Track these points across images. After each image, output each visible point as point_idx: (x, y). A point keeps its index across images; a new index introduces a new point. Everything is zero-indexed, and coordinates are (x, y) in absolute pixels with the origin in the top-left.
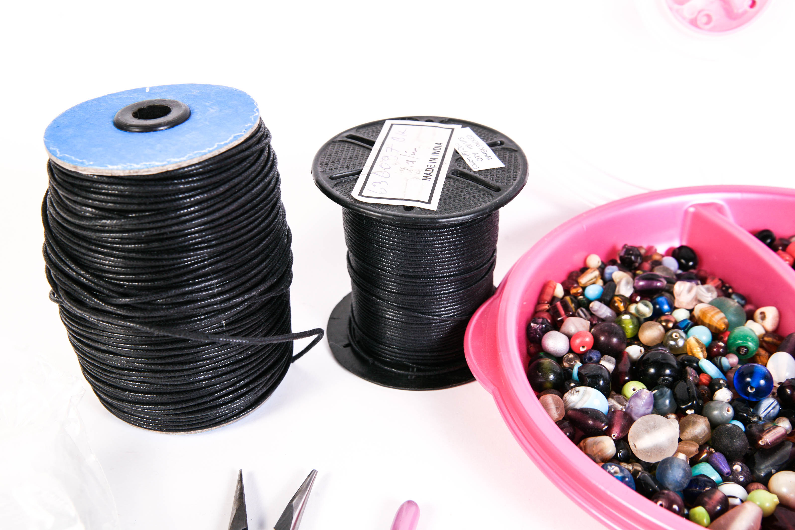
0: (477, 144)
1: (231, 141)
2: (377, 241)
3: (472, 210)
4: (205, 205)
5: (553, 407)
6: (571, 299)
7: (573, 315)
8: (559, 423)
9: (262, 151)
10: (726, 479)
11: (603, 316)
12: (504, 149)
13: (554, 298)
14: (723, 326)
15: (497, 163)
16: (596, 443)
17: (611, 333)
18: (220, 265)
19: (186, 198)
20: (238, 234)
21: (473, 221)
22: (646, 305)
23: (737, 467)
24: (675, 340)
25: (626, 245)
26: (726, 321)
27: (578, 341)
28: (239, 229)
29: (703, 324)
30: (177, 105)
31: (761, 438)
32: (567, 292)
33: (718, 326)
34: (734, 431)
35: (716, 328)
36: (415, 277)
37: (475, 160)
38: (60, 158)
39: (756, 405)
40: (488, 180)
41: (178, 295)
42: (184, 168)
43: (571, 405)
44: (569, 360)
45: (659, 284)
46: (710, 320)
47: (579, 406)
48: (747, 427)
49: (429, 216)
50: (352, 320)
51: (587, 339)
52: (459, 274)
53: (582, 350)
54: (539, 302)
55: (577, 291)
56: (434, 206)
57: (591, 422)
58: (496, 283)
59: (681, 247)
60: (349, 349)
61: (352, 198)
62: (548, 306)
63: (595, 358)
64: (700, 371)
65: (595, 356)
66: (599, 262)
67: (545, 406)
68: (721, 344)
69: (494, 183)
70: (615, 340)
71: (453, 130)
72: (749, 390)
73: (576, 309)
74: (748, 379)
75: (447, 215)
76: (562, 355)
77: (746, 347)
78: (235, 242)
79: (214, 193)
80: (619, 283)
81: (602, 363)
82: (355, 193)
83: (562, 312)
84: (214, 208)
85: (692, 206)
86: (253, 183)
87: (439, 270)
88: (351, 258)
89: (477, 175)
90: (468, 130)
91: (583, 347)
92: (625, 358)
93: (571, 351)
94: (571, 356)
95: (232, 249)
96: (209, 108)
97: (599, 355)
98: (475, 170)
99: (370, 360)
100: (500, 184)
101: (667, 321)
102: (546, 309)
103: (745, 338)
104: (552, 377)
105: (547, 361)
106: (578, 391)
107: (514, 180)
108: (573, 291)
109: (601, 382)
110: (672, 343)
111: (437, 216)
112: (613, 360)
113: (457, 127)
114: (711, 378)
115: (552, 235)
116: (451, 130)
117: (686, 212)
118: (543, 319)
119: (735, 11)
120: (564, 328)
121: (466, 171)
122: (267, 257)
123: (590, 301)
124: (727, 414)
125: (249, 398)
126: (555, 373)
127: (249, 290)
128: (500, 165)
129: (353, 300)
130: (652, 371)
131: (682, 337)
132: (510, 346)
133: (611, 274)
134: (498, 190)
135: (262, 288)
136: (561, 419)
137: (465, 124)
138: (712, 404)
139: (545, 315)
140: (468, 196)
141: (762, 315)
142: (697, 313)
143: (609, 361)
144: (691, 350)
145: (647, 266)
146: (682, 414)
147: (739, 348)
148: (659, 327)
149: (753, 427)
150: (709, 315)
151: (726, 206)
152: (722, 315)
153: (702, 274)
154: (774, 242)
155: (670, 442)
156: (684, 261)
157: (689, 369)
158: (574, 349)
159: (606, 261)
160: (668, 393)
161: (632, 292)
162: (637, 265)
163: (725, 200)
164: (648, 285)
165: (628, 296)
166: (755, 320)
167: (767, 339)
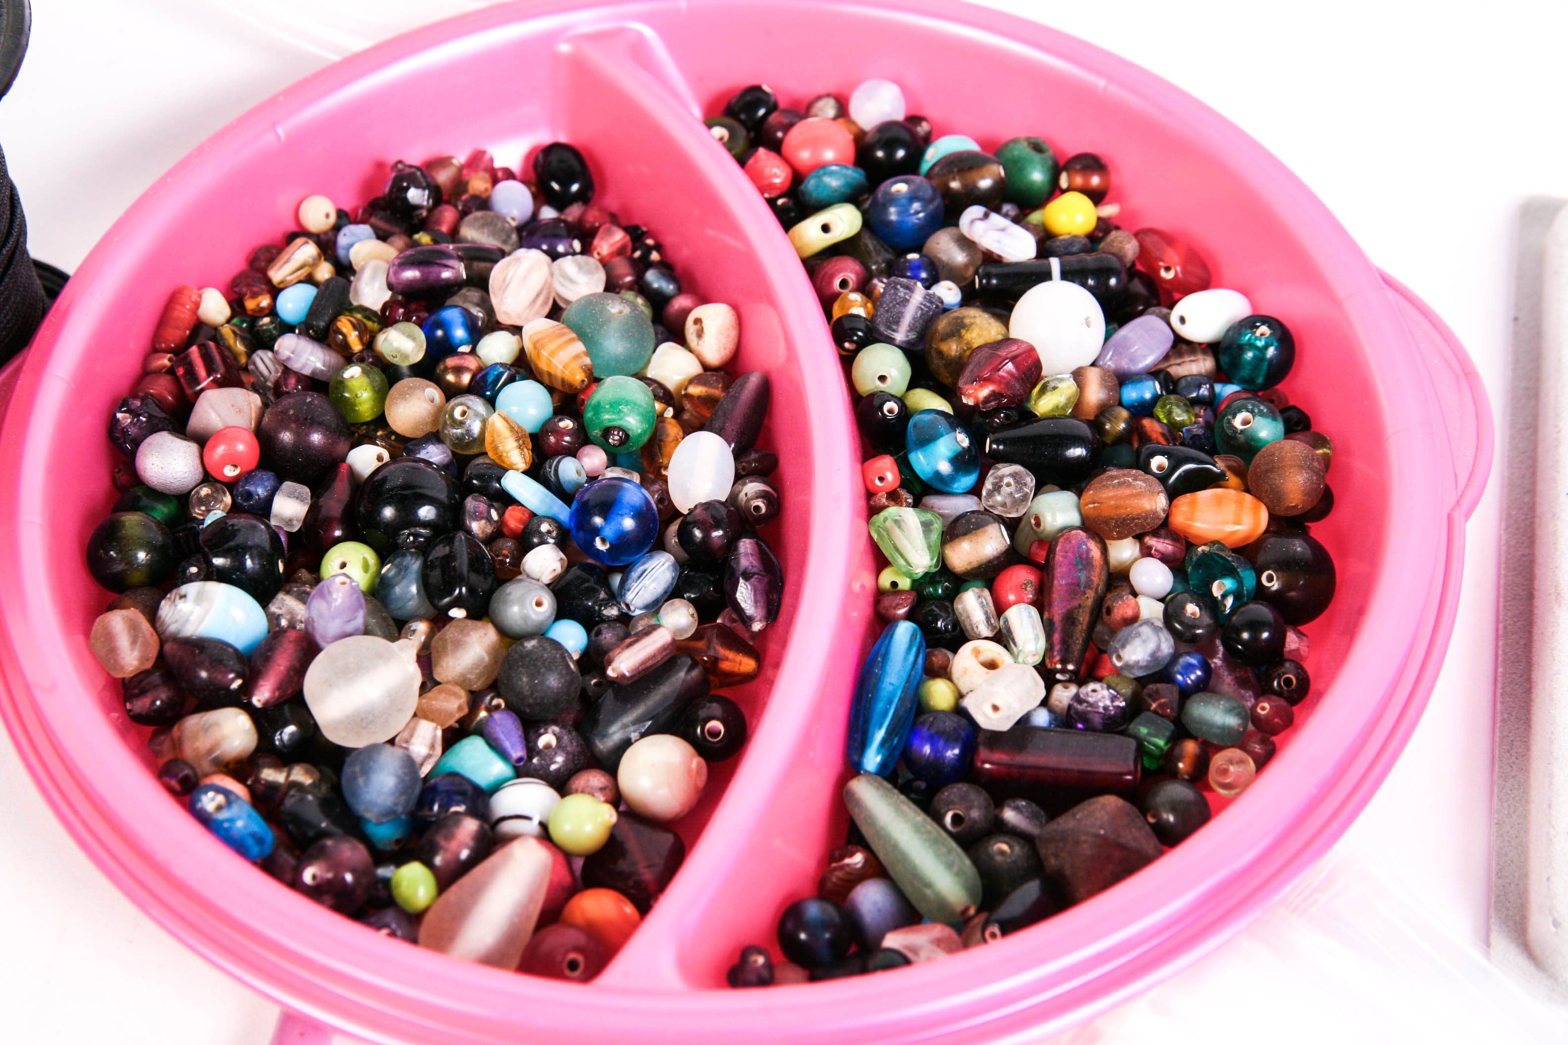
5: (123, 642)
11: (306, 372)
14: (580, 376)
16: (206, 730)
17: (310, 419)
22: (410, 334)
23: (547, 739)
24: (460, 423)
26: (587, 361)
27: (221, 452)
29: (537, 376)
31: (610, 662)
32: (236, 304)
33: (567, 375)
34: (537, 659)
35: (564, 384)
43: (173, 628)
45: (446, 274)
46: (549, 363)
48: (593, 633)
51: (241, 447)
53: (231, 472)
55: (258, 305)
57: (204, 674)
62: (170, 360)
63: (259, 491)
64: (506, 500)
65: (261, 485)
66: (327, 216)
68: (567, 425)
70: (316, 438)
72: (598, 544)
73: (250, 354)
74: (598, 521)
76: (185, 490)
77: (620, 429)
80: (364, 269)
81: (276, 503)
83: (202, 373)
91: (233, 465)
92: (340, 482)
93: (207, 478)
94: (205, 491)
97: (272, 483)
101: (459, 371)
102: (164, 366)
103: (615, 407)
104: (142, 556)
105: (136, 516)
106: (189, 594)
108: (250, 304)
109: (253, 563)
110: (455, 432)
112: (305, 490)
117: (556, 57)
118: (147, 398)
120: (194, 420)
123: (282, 330)
124: (535, 612)
126: (149, 547)
130: (388, 512)
131: (477, 414)
133: (350, 246)
136: (148, 667)
138: (514, 586)
139: (162, 384)
141: (697, 327)
142: (528, 345)
143: (294, 497)
144: (496, 448)
145: (448, 215)
146: (439, 620)
147: (607, 432)
148: (433, 392)
149: (608, 636)
150: (544, 353)
151: (648, 32)
152: (579, 347)
153: (593, 216)
154: (774, 118)
155: (394, 700)
156: (556, 186)
157: (470, 503)
158: (213, 472)
159: (347, 207)
160: (415, 565)
161: (387, 295)
162: (424, 213)
163: (645, 18)
164: (424, 280)
165: (377, 307)
166: (681, 340)
167: (696, 390)
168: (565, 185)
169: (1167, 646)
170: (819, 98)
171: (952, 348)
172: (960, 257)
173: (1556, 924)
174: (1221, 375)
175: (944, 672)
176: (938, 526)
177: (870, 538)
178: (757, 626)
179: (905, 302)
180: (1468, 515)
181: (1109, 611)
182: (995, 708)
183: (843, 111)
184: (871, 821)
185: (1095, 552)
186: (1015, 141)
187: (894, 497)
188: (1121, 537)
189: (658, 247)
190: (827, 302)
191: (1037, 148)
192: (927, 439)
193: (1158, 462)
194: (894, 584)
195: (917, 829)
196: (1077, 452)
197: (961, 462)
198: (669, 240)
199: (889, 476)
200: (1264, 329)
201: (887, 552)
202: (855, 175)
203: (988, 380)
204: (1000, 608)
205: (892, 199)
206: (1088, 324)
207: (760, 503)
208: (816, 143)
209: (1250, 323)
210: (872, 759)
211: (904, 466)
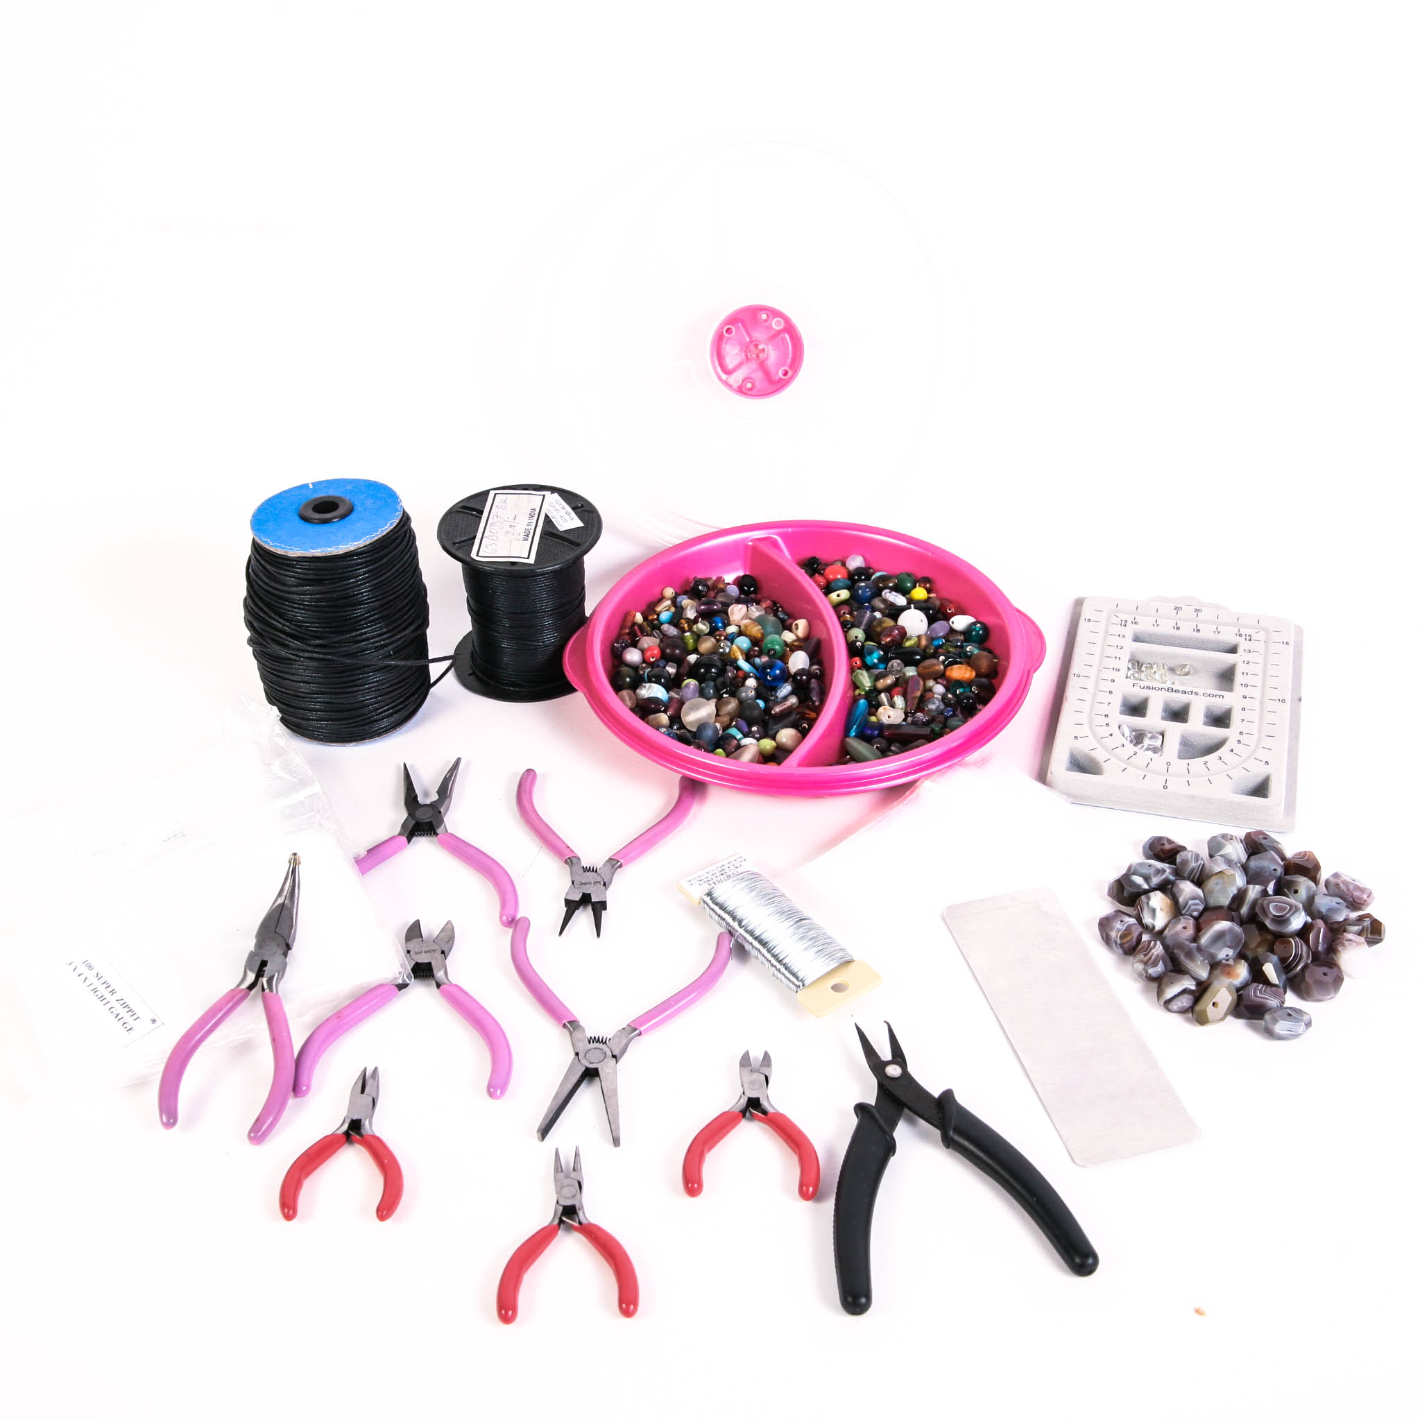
0: (563, 508)
1: (389, 527)
2: (492, 588)
3: (559, 561)
4: (374, 572)
5: (627, 698)
6: (647, 624)
7: (647, 635)
8: (632, 710)
9: (406, 533)
10: (746, 736)
11: (671, 635)
12: (585, 511)
13: (634, 624)
14: (760, 635)
15: (577, 523)
16: (655, 719)
17: (674, 647)
18: (385, 613)
19: (360, 569)
20: (395, 590)
21: (561, 569)
22: (704, 624)
23: (754, 729)
24: (722, 648)
25: (695, 577)
26: (762, 631)
27: (649, 654)
28: (396, 587)
29: (746, 635)
30: (343, 501)
31: (773, 709)
32: (645, 618)
33: (756, 635)
35: (755, 637)
36: (522, 613)
37: (561, 522)
38: (273, 546)
39: (774, 689)
40: (571, 537)
41: (357, 635)
42: (361, 548)
43: (641, 696)
44: (643, 669)
45: (715, 607)
46: (750, 632)
47: (646, 696)
48: (767, 702)
49: (528, 568)
50: (474, 652)
51: (656, 652)
52: (555, 610)
53: (652, 660)
54: (622, 627)
55: (653, 617)
56: (532, 561)
57: (654, 706)
58: (588, 614)
59: (745, 576)
60: (472, 677)
61: (472, 558)
62: (629, 630)
63: (661, 665)
64: (738, 668)
65: (661, 664)
66: (673, 593)
67: (622, 700)
68: (757, 648)
69: (575, 540)
70: (677, 651)
71: (544, 496)
72: (768, 677)
73: (652, 631)
74: (769, 670)
75: (542, 566)
76: (637, 664)
77: (773, 650)
78: (394, 596)
79: (380, 563)
80: (687, 608)
81: (667, 668)
82: (473, 555)
83: (639, 633)
84: (380, 573)
85: (751, 541)
86: (403, 554)
87: (540, 607)
88: (471, 603)
89: (562, 534)
90: (556, 495)
91: (653, 658)
92: (685, 664)
93: (644, 661)
94: (644, 665)
95: (391, 601)
96: (365, 501)
97: (665, 663)
98: (561, 530)
99: (492, 682)
100: (579, 541)
101: (720, 636)
102: (627, 631)
103: (772, 642)
104: (628, 680)
105: (624, 669)
106: (645, 687)
107: (591, 535)
108: (651, 618)
109: (663, 680)
110: (721, 650)
111: (535, 568)
112: (676, 665)
113: (548, 493)
114: (745, 672)
115: (630, 574)
116: (542, 497)
117: (747, 546)
118: (623, 639)
119: (773, 378)
120: (639, 645)
121: (555, 531)
122: (414, 605)
123: (662, 624)
124: (750, 696)
125: (404, 713)
126: (630, 677)
127: (404, 629)
128: (580, 524)
129: (475, 637)
130: (701, 671)
131: (728, 646)
132: (596, 659)
133: (681, 602)
134: (578, 545)
135: (412, 628)
136: (634, 706)
137: (553, 490)
138: (743, 689)
139: (626, 637)
140: (556, 551)
141: (796, 626)
142: (742, 628)
143: (672, 667)
144: (734, 654)
145: (712, 594)
146: (720, 698)
147: (769, 651)
148: (713, 640)
149: (771, 704)
150: (749, 628)
151: (779, 539)
152: (760, 627)
153: (759, 596)
154: (820, 567)
155: (709, 716)
156: (746, 588)
157: (728, 667)
158: (646, 660)
159: (678, 592)
160: (712, 684)
161: (695, 614)
162: (704, 593)
163: (779, 534)
164: (708, 609)
165: (692, 618)
166: (791, 631)
167: (795, 643)
168: (749, 588)
169: (942, 707)
170: (836, 561)
171: (879, 629)
172: (882, 606)
173: (1052, 773)
174: (966, 640)
175: (874, 714)
176: (874, 677)
177: (852, 680)
178: (817, 704)
179: (864, 616)
180: (1034, 672)
181: (925, 697)
182: (889, 717)
183: (844, 564)
184: (852, 747)
185: (922, 683)
186: (901, 573)
187: (859, 668)
188: (930, 679)
189: (781, 607)
190: (839, 617)
191: (909, 575)
192: (870, 653)
193: (942, 658)
194: (859, 694)
195: (865, 746)
196: (918, 657)
197: (881, 660)
198: (785, 605)
199: (858, 663)
200: (979, 625)
201: (858, 684)
202: (849, 582)
203: (889, 636)
204: (892, 698)
205: (860, 588)
206: (922, 621)
207: (818, 671)
208: (836, 573)
209: (974, 624)
210: (853, 733)
211: (863, 662)
